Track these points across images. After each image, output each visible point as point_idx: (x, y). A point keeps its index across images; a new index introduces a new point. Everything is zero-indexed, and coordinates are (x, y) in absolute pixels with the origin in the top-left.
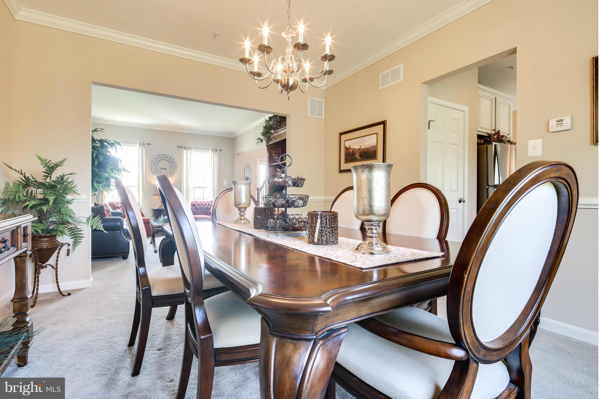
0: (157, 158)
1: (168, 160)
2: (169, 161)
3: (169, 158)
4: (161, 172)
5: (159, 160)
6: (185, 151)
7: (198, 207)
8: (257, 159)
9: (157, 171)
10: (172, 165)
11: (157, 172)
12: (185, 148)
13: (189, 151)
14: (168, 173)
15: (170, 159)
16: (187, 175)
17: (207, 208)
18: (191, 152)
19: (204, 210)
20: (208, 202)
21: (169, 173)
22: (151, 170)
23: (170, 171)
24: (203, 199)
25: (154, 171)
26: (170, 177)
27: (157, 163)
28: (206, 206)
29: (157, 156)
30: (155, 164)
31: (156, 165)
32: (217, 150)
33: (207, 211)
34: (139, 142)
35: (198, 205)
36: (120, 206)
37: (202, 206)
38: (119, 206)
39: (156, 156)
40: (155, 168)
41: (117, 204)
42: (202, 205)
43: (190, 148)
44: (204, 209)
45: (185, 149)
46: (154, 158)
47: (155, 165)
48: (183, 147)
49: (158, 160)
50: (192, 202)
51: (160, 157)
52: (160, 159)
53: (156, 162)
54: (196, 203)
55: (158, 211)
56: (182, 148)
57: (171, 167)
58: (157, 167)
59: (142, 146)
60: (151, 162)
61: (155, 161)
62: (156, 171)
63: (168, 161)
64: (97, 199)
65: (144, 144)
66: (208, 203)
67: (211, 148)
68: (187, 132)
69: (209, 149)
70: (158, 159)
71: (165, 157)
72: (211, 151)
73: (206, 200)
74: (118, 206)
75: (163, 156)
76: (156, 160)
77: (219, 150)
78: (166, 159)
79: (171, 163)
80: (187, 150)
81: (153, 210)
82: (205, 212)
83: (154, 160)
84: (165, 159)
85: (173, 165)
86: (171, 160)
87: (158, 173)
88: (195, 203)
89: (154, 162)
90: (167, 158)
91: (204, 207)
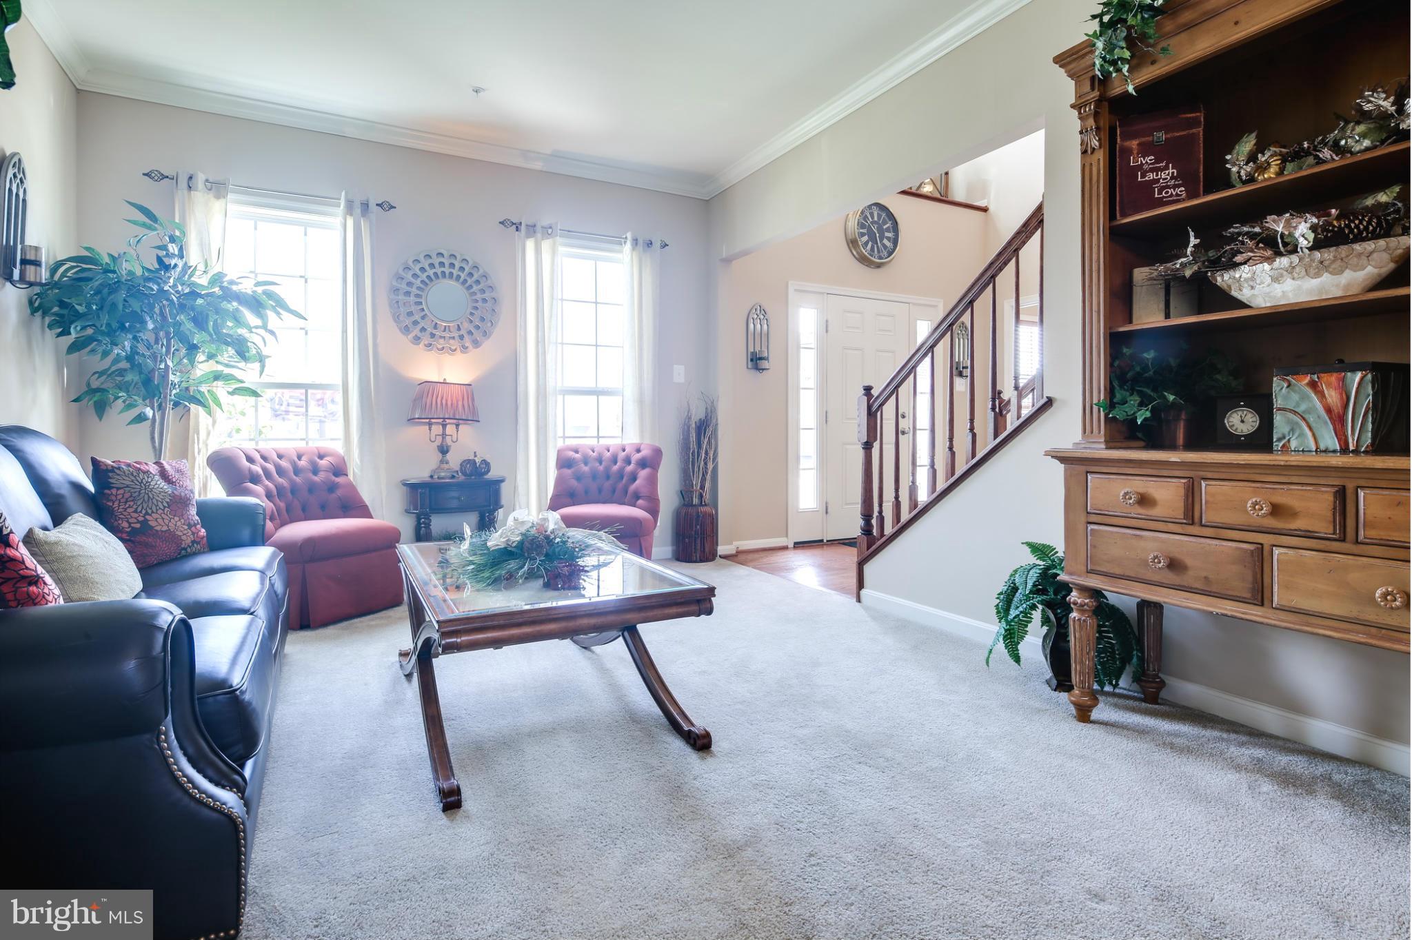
0: (419, 266)
1: (463, 276)
2: (469, 281)
3: (467, 269)
4: (436, 327)
5: (428, 277)
6: (530, 244)
7: (586, 469)
8: (790, 283)
9: (422, 324)
10: (479, 296)
11: (419, 327)
12: (532, 230)
13: (546, 245)
14: (463, 332)
15: (471, 275)
16: (540, 341)
17: (621, 474)
18: (554, 252)
19: (607, 484)
20: (624, 450)
21: (470, 333)
22: (396, 318)
23: (471, 322)
24: (598, 437)
25: (408, 321)
26: (471, 347)
27: (419, 288)
28: (615, 468)
29: (421, 258)
30: (414, 290)
31: (418, 296)
32: (650, 244)
33: (620, 485)
34: (343, 193)
35: (586, 464)
36: (261, 472)
37: (601, 468)
38: (257, 469)
39: (417, 261)
40: (414, 308)
41: (250, 460)
42: (601, 463)
43: (548, 231)
44: (608, 477)
45: (528, 236)
46: (407, 268)
47: (412, 299)
48: (523, 228)
49: (424, 276)
50: (558, 451)
51: (432, 266)
52: (431, 272)
53: (418, 282)
54: (577, 452)
55: (428, 489)
56: (517, 229)
57: (476, 308)
58: (421, 303)
59: (358, 211)
60: (395, 283)
61: (413, 280)
62: (415, 323)
63: (465, 281)
64: (153, 438)
65: (365, 206)
66: (622, 455)
67: (629, 235)
68: (538, 165)
69: (620, 241)
70: (423, 270)
71: (452, 265)
72: (628, 247)
73: (614, 443)
74: (250, 469)
75: (442, 260)
76: (415, 276)
77: (657, 244)
78: (455, 272)
79: (475, 288)
80: (539, 235)
81: (405, 485)
82: (614, 491)
83: (409, 277)
84: (451, 274)
85: (485, 300)
86: (476, 276)
87: (423, 329)
88: (572, 454)
89: (410, 284)
90: (462, 269)
91: (607, 469)
